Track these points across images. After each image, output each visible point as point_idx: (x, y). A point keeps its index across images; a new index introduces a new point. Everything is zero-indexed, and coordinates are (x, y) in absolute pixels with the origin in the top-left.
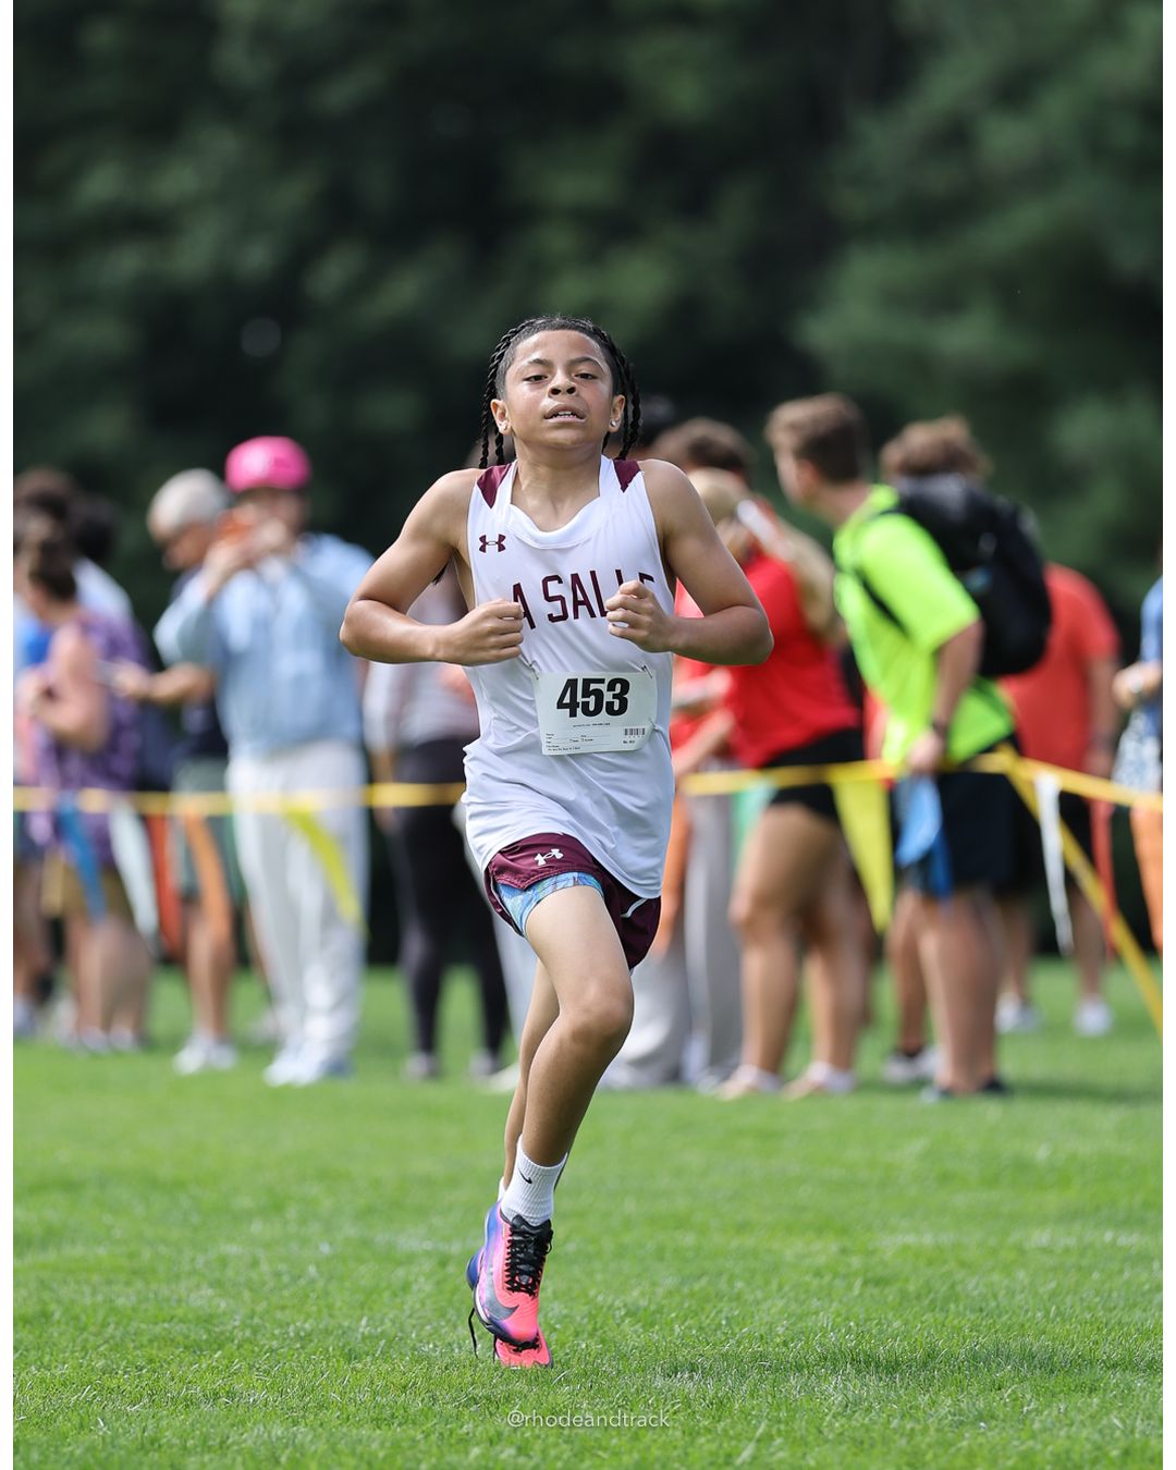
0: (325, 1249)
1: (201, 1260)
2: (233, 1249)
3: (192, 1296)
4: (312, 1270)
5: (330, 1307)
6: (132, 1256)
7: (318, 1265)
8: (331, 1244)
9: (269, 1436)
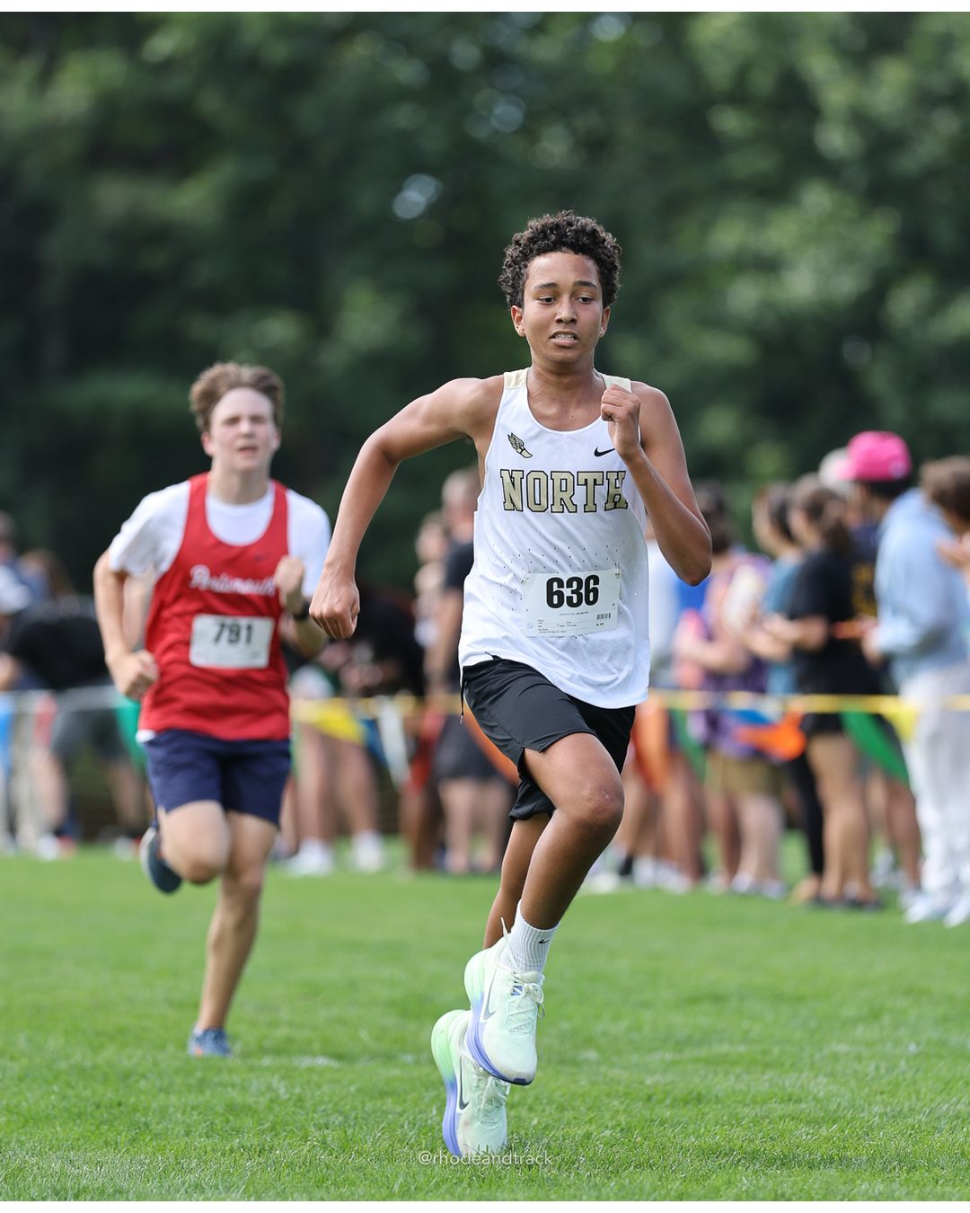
0: (912, 1048)
1: (817, 1056)
2: (842, 1048)
3: (812, 1084)
4: (902, 1063)
5: (918, 1092)
6: (765, 1052)
7: (907, 1061)
8: (918, 1044)
9: (873, 1191)
